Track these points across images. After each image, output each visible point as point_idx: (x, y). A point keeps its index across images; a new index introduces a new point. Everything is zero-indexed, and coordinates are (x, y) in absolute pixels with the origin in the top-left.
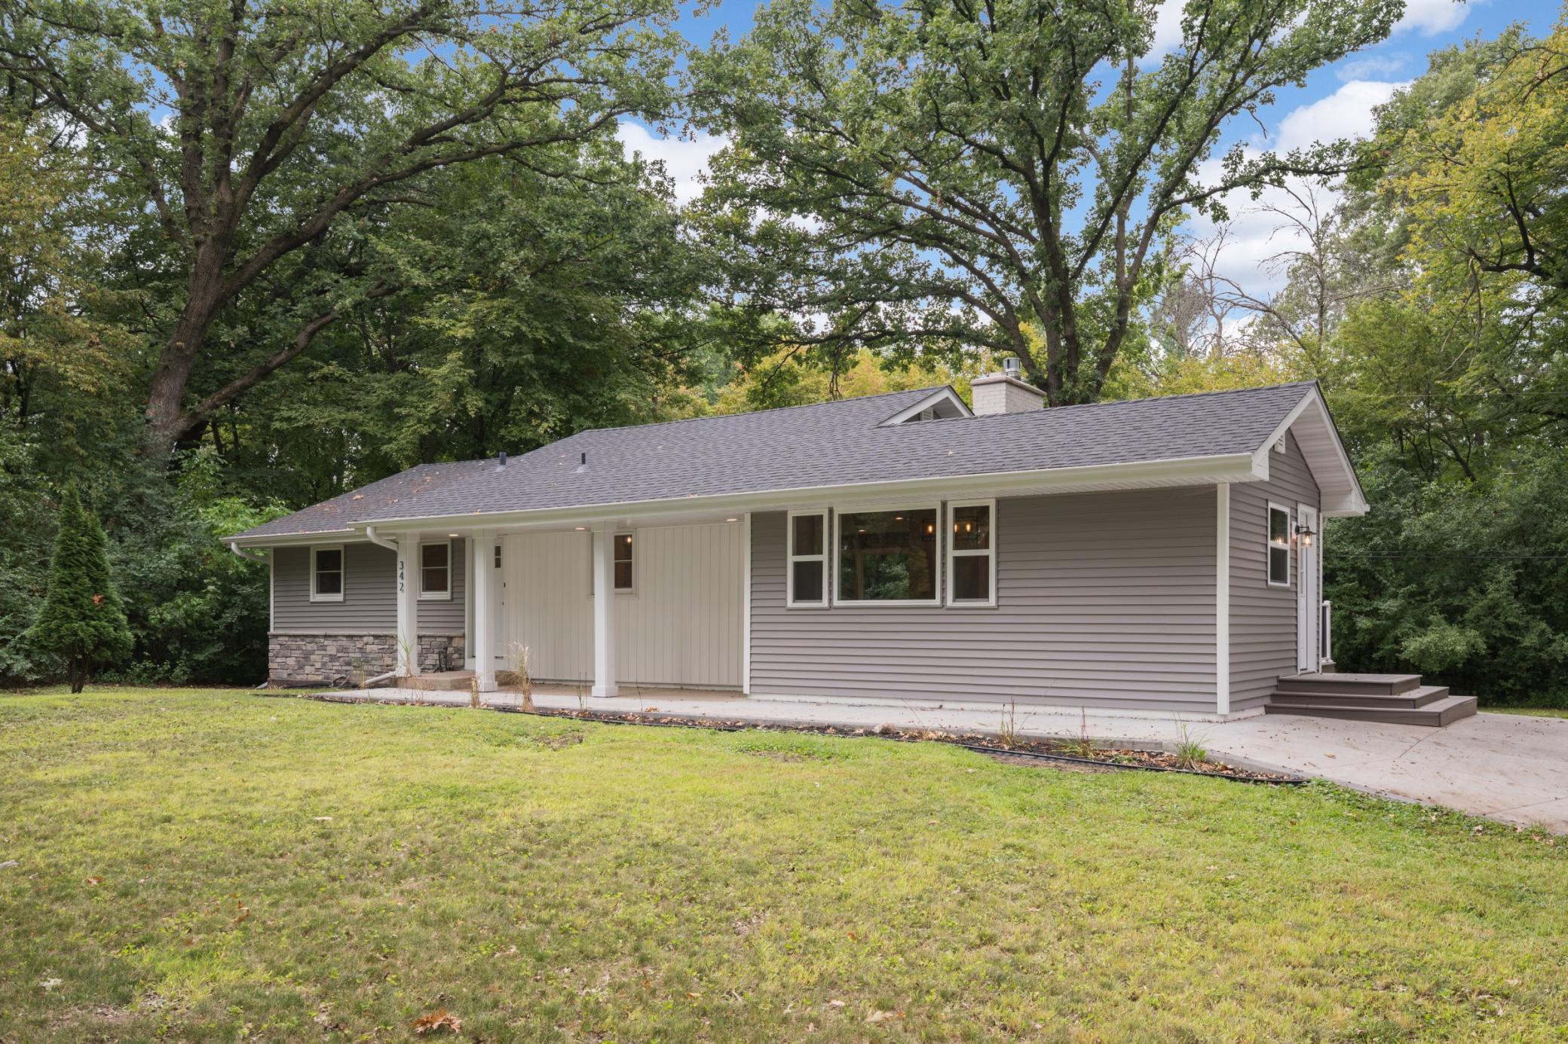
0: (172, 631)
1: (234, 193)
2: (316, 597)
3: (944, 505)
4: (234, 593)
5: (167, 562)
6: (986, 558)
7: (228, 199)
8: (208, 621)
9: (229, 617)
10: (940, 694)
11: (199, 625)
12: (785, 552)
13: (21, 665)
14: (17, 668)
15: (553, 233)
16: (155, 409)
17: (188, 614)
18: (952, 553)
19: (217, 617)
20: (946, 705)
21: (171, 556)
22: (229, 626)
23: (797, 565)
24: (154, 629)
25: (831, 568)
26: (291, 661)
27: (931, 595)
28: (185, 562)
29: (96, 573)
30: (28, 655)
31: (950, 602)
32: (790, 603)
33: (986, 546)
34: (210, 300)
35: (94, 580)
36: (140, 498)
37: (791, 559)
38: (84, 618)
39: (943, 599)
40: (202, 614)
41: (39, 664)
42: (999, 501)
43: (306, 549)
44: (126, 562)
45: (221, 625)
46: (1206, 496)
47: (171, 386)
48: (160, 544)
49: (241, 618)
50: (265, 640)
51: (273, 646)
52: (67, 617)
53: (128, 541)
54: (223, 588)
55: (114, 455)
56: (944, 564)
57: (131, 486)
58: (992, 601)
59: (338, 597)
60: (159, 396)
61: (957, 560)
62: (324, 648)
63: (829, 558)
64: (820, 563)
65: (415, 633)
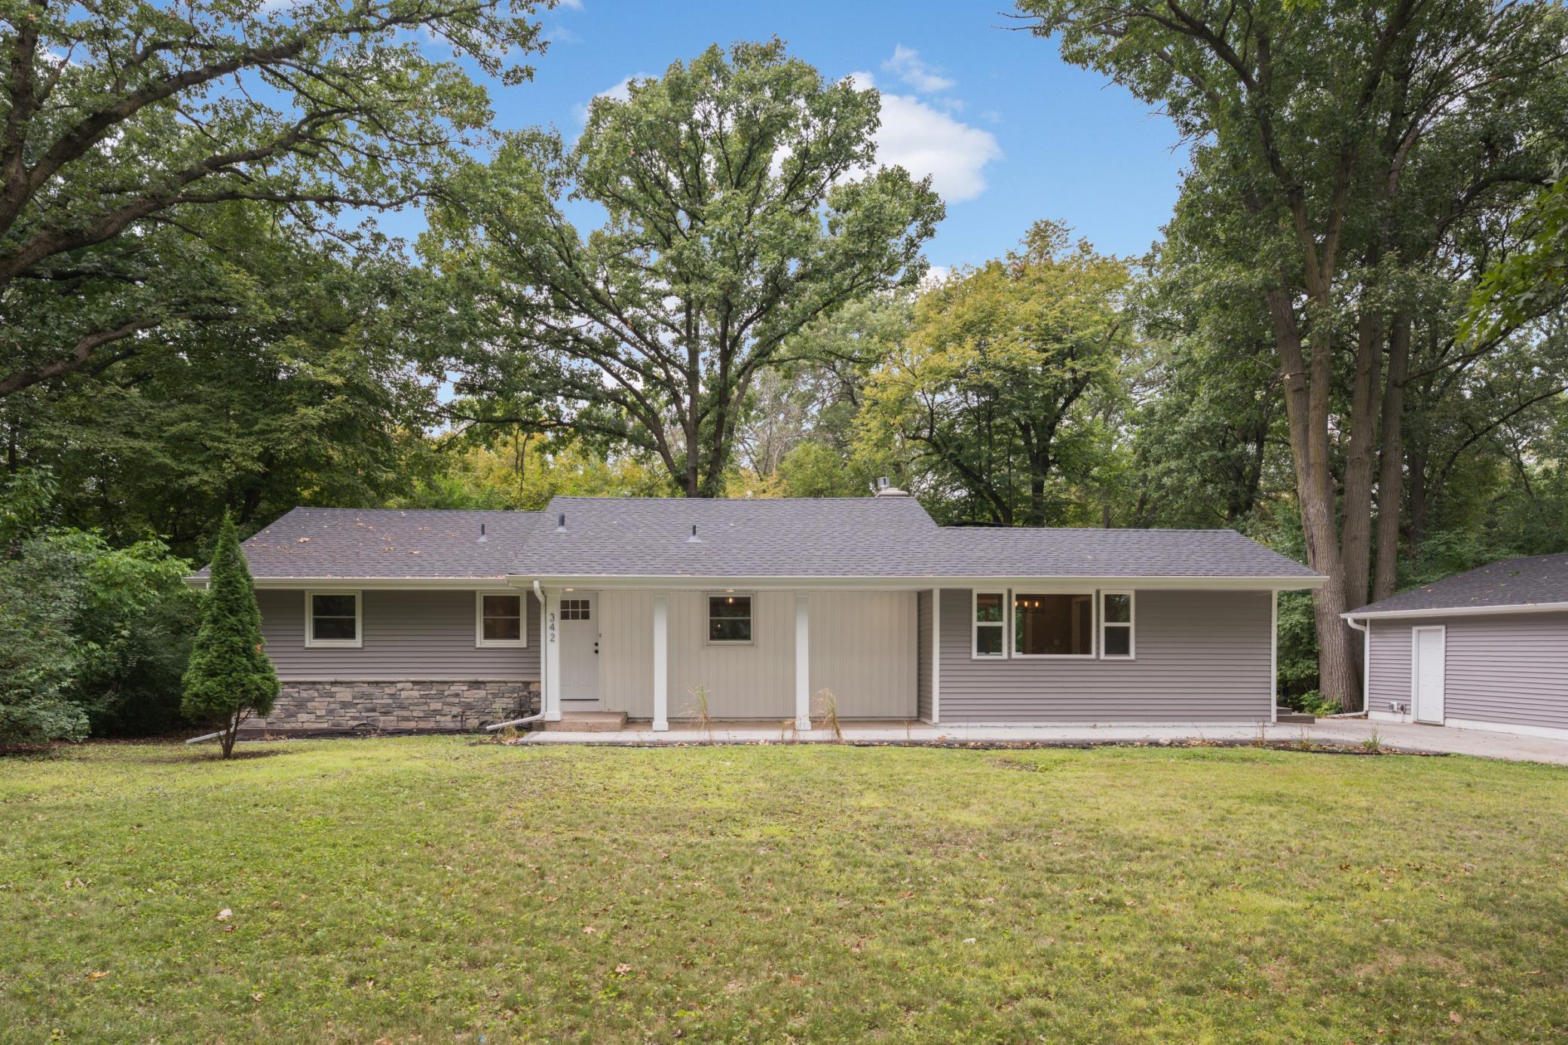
2: (315, 643)
3: (1098, 592)
6: (1127, 629)
10: (1093, 717)
12: (971, 620)
18: (1103, 624)
20: (1099, 724)
23: (980, 629)
25: (1010, 631)
27: (1088, 651)
31: (1103, 656)
32: (975, 655)
33: (1127, 620)
37: (976, 624)
39: (1098, 654)
42: (1138, 593)
46: (1266, 596)
56: (1098, 632)
58: (1132, 656)
61: (1107, 629)
62: (330, 695)
63: (1008, 624)
64: (1000, 628)
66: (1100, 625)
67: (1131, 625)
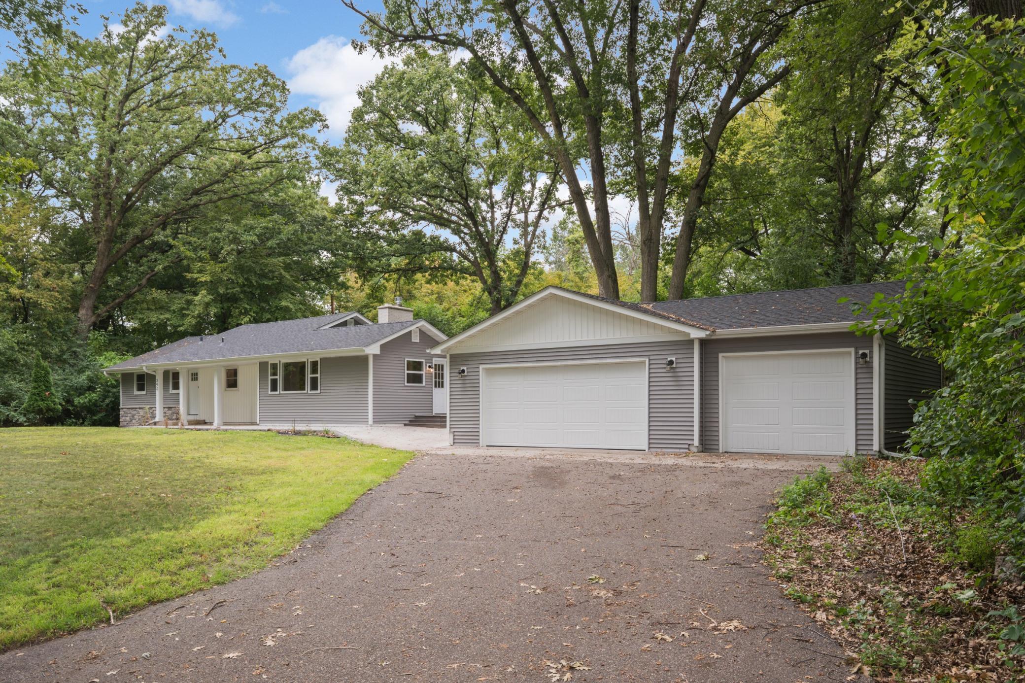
0: (84, 407)
1: (113, 222)
2: (136, 393)
3: (307, 360)
4: (109, 392)
5: (83, 379)
6: (317, 378)
7: (110, 224)
8: (99, 403)
9: (107, 401)
11: (95, 404)
12: (268, 376)
13: (22, 419)
14: (20, 420)
15: (245, 237)
16: (82, 313)
17: (90, 401)
19: (103, 401)
21: (84, 377)
22: (107, 405)
23: (271, 380)
24: (76, 406)
25: (279, 380)
26: (128, 418)
27: (305, 389)
28: (90, 379)
29: (47, 384)
30: (25, 416)
31: (309, 391)
32: (269, 392)
33: (317, 373)
34: (104, 266)
35: (46, 387)
36: (75, 352)
37: (270, 378)
38: (43, 400)
40: (96, 400)
41: (29, 419)
42: (321, 359)
43: (132, 374)
44: (65, 379)
45: (104, 405)
47: (88, 303)
48: (81, 371)
49: (111, 401)
50: (119, 410)
51: (121, 413)
52: (36, 400)
53: (67, 371)
54: (104, 390)
55: (64, 334)
56: (307, 380)
57: (71, 347)
58: (319, 391)
59: (144, 393)
60: (84, 307)
61: (311, 378)
62: (138, 413)
63: (280, 378)
64: (277, 379)
65: (163, 406)
66: (309, 376)
67: (318, 375)
